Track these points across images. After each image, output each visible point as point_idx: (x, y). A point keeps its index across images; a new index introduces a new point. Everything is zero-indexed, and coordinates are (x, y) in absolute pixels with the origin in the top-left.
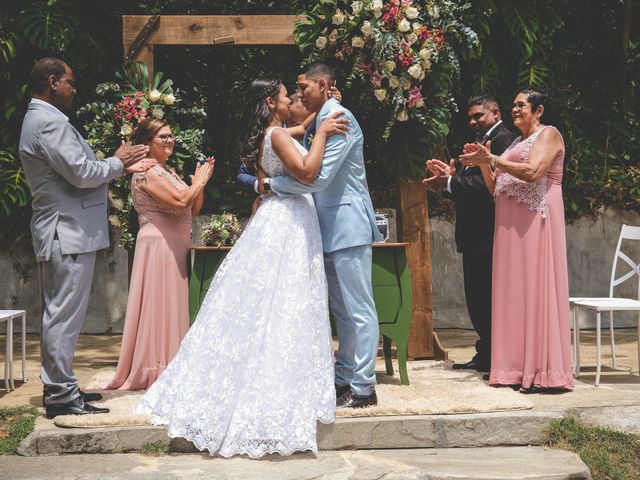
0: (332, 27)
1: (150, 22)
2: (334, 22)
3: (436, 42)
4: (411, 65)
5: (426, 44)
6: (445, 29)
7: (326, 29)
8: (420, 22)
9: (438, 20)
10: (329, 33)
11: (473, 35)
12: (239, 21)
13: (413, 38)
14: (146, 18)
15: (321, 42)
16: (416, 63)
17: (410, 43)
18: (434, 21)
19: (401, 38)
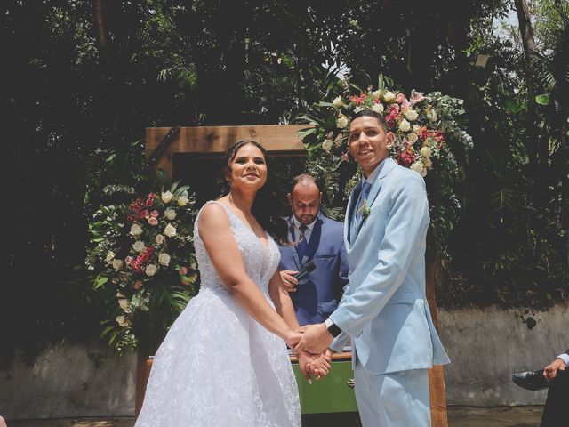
0: (337, 131)
1: (170, 133)
2: (338, 126)
3: (436, 141)
4: (413, 162)
5: (426, 142)
6: (443, 130)
7: (331, 133)
8: (420, 124)
9: (437, 122)
10: (334, 137)
11: (469, 138)
12: (253, 131)
13: (413, 138)
14: (167, 129)
15: (327, 145)
16: (417, 160)
17: (410, 143)
18: (433, 123)
19: (402, 138)
